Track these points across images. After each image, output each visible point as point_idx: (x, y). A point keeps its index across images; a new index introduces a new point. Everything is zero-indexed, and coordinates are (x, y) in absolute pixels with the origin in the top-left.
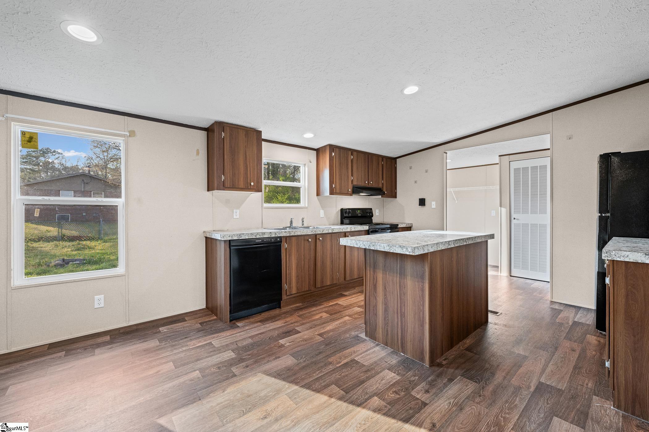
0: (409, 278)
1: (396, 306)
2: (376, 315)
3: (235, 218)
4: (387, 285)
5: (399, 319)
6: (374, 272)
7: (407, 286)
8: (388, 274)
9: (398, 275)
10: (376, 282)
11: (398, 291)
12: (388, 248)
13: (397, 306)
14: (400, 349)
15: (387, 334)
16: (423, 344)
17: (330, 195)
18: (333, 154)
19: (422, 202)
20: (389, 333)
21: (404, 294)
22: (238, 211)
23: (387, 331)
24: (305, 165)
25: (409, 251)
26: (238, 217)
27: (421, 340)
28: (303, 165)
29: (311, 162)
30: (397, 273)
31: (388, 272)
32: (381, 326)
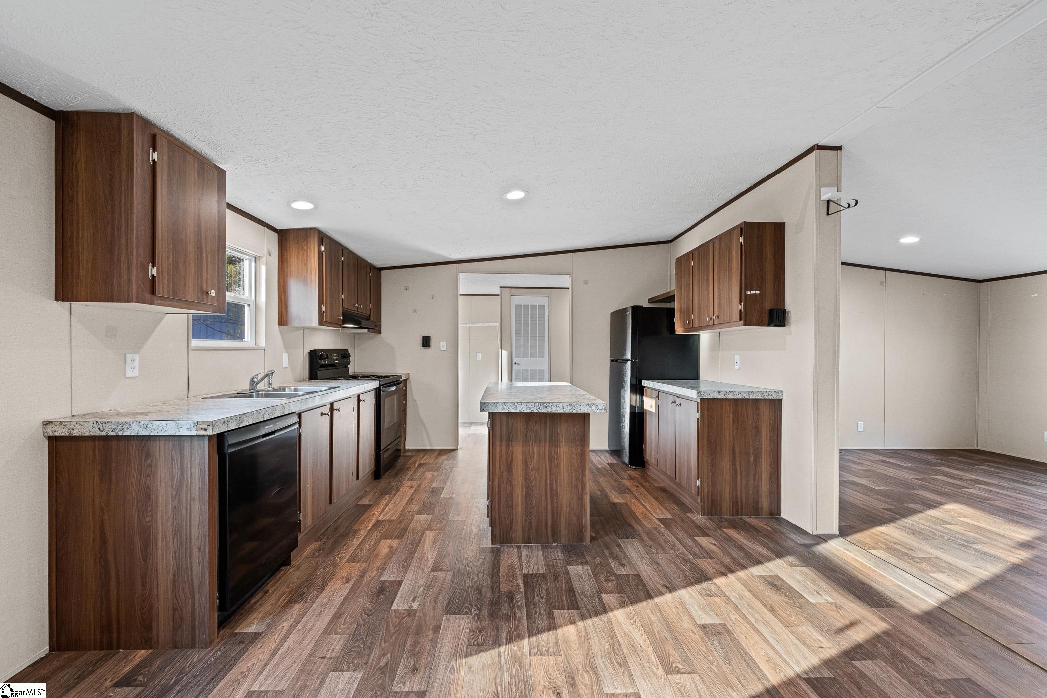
0: (563, 444)
1: (544, 485)
2: (511, 506)
3: (129, 378)
4: (530, 460)
5: (549, 501)
6: (508, 446)
7: (561, 456)
8: (531, 445)
9: (548, 444)
10: (512, 459)
11: (548, 463)
12: (570, 408)
13: (547, 482)
14: (551, 540)
15: (531, 527)
16: (582, 521)
17: (319, 325)
18: (323, 249)
19: (426, 342)
20: (534, 525)
21: (557, 467)
22: (137, 357)
23: (531, 522)
24: (257, 259)
25: (600, 408)
26: (136, 374)
27: (580, 517)
28: (253, 259)
29: (270, 255)
30: (545, 442)
31: (531, 443)
32: (520, 520)
